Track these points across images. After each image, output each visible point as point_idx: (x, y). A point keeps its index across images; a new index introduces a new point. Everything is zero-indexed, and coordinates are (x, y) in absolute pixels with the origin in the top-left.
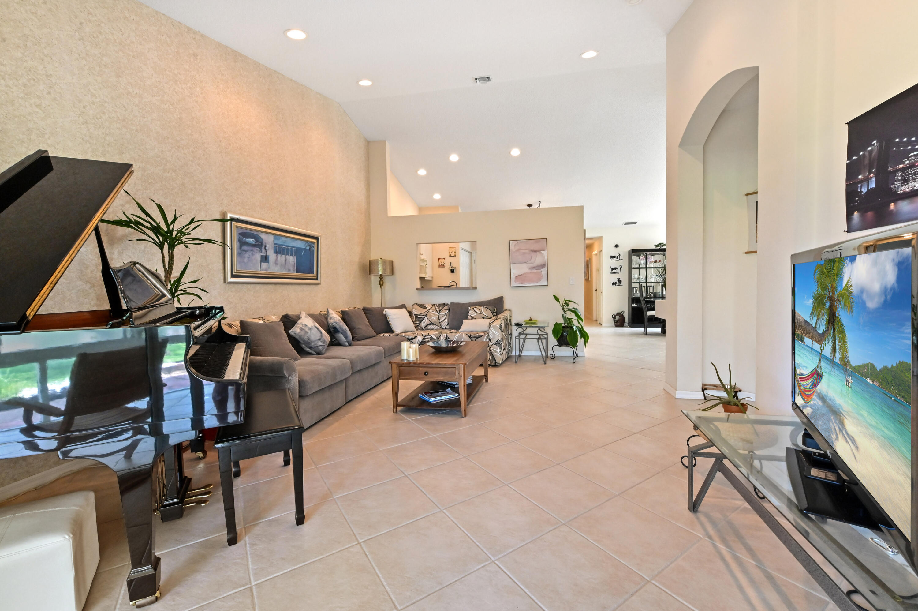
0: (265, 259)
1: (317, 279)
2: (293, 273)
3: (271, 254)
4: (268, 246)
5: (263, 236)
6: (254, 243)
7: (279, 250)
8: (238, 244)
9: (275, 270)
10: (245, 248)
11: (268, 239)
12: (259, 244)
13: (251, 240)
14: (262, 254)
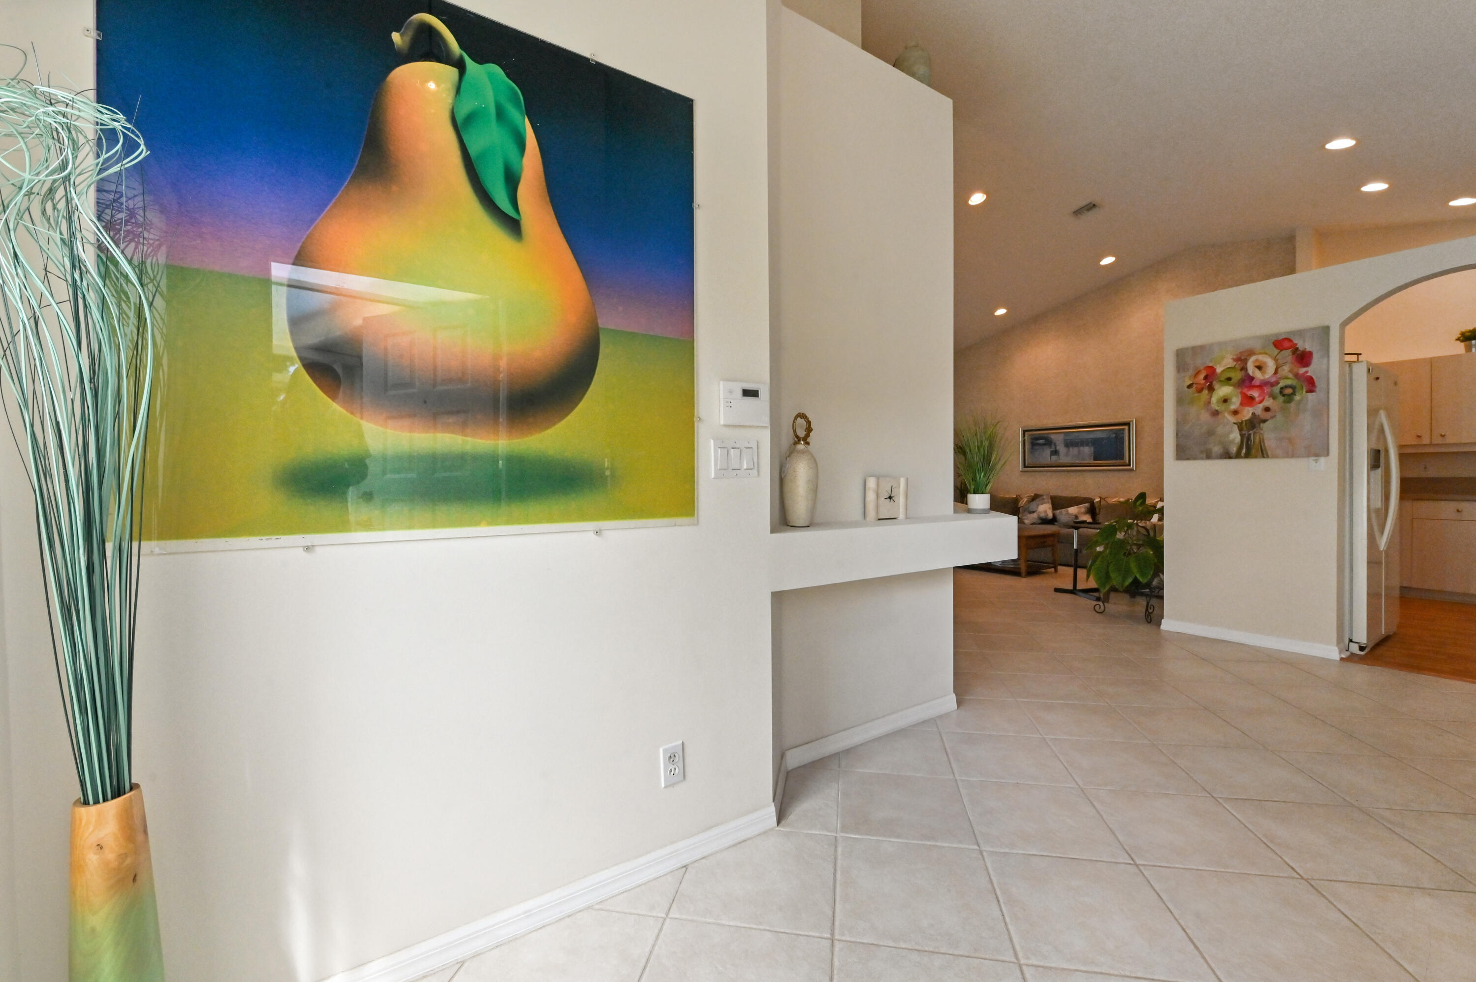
0: (1055, 452)
1: (1129, 465)
2: (1092, 461)
3: (1062, 449)
4: (1058, 443)
5: (1053, 437)
6: (1044, 443)
7: (1069, 444)
8: (1030, 445)
9: (1064, 459)
10: (1036, 447)
11: (1058, 438)
12: (1049, 442)
13: (1041, 441)
14: (1052, 450)
